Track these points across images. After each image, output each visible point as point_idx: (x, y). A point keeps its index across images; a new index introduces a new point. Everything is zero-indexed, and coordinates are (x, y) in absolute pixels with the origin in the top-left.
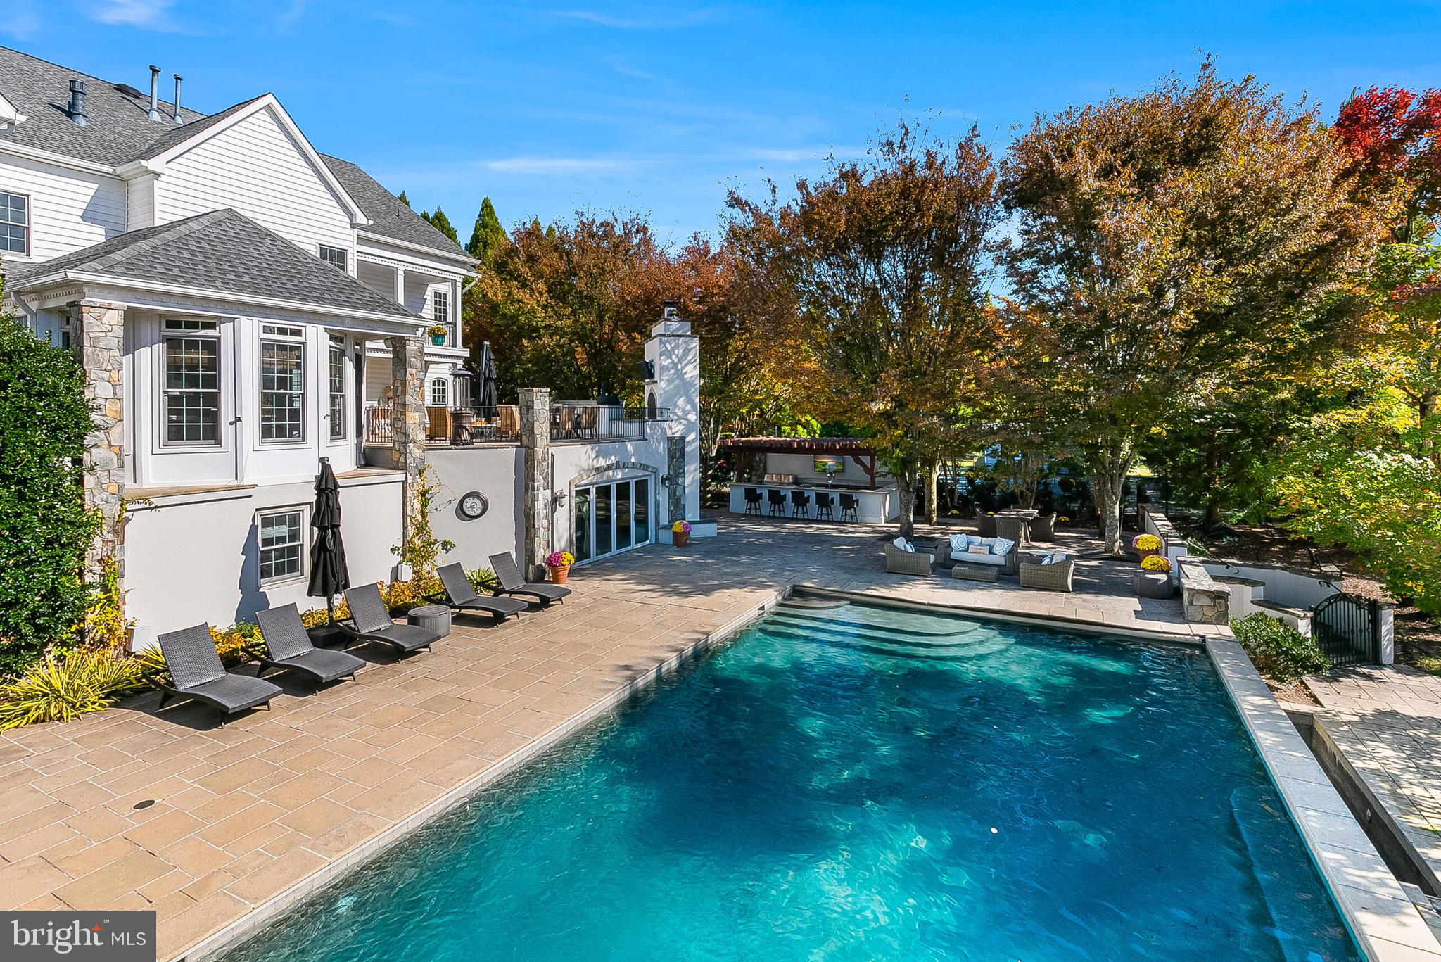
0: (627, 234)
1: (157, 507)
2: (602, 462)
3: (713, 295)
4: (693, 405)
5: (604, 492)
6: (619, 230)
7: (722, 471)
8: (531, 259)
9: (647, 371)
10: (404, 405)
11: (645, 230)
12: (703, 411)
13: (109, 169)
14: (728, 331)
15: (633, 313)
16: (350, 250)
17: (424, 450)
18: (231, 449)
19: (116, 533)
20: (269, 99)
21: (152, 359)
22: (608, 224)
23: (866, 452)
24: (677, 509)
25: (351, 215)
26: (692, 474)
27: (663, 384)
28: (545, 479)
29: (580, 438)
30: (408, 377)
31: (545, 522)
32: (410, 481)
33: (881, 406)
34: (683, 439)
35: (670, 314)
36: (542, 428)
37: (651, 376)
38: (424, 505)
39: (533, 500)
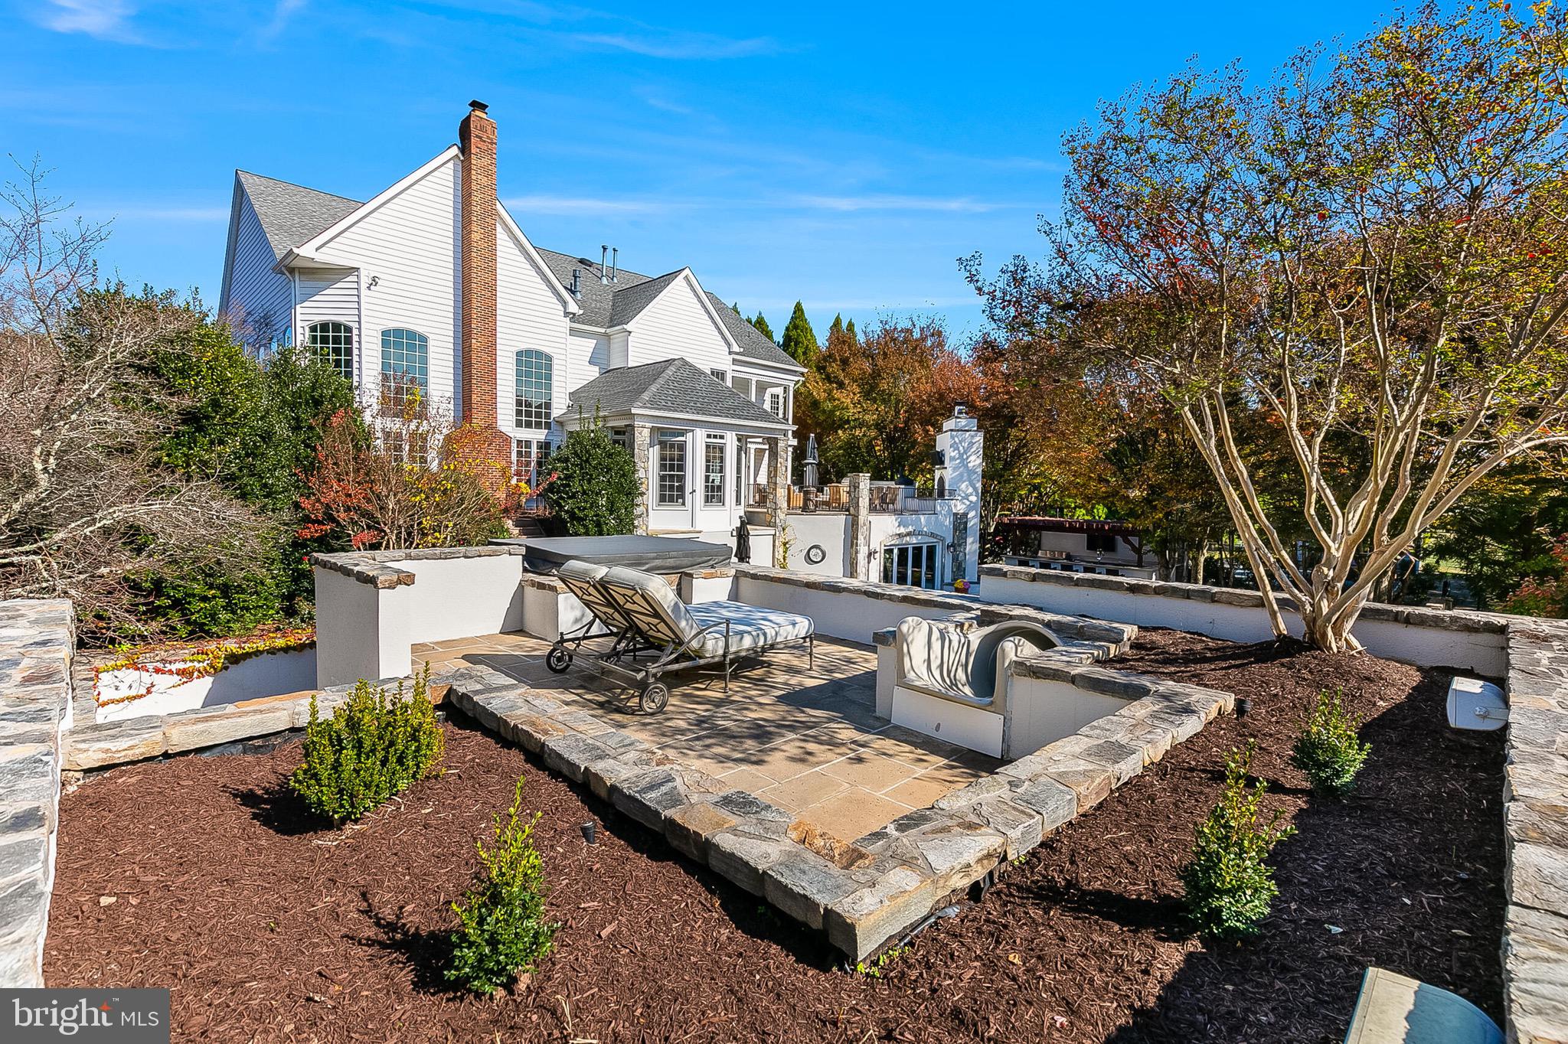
0: (924, 339)
2: (902, 530)
3: (997, 393)
4: (975, 489)
5: (903, 552)
6: (916, 334)
7: (999, 547)
8: (845, 362)
9: (939, 459)
10: (776, 483)
11: (939, 334)
12: (985, 491)
13: (601, 331)
14: (1011, 421)
15: (928, 409)
16: (728, 369)
17: (787, 515)
18: (690, 508)
20: (686, 270)
21: (656, 454)
22: (908, 330)
23: (1134, 532)
24: (959, 570)
25: (729, 345)
26: (972, 546)
27: (949, 470)
28: (865, 538)
29: (884, 511)
31: (864, 570)
33: (1138, 493)
34: (965, 515)
35: (960, 412)
36: (864, 502)
37: (942, 462)
38: (785, 552)
39: (857, 553)
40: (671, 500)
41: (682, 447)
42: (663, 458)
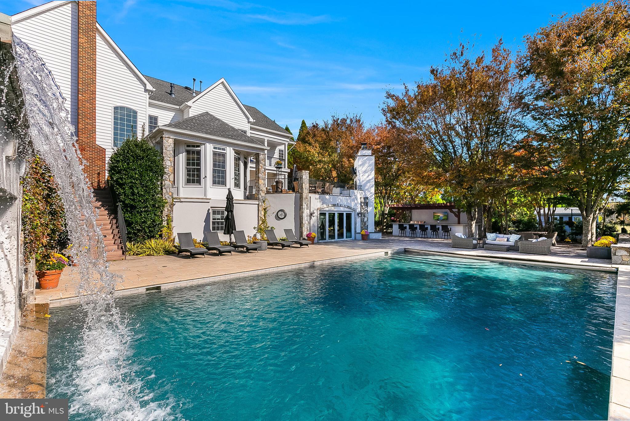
1: (182, 202)
5: (332, 216)
6: (348, 122)
9: (354, 172)
10: (259, 177)
13: (178, 107)
16: (248, 131)
17: (265, 194)
18: (204, 186)
19: (171, 208)
20: (223, 80)
21: (182, 158)
22: (344, 119)
24: (364, 226)
25: (248, 118)
28: (307, 205)
30: (260, 167)
31: (307, 222)
32: (260, 204)
34: (367, 198)
35: (364, 148)
36: (306, 187)
37: (356, 174)
38: (265, 213)
39: (302, 213)
40: (193, 182)
41: (199, 153)
42: (188, 159)
